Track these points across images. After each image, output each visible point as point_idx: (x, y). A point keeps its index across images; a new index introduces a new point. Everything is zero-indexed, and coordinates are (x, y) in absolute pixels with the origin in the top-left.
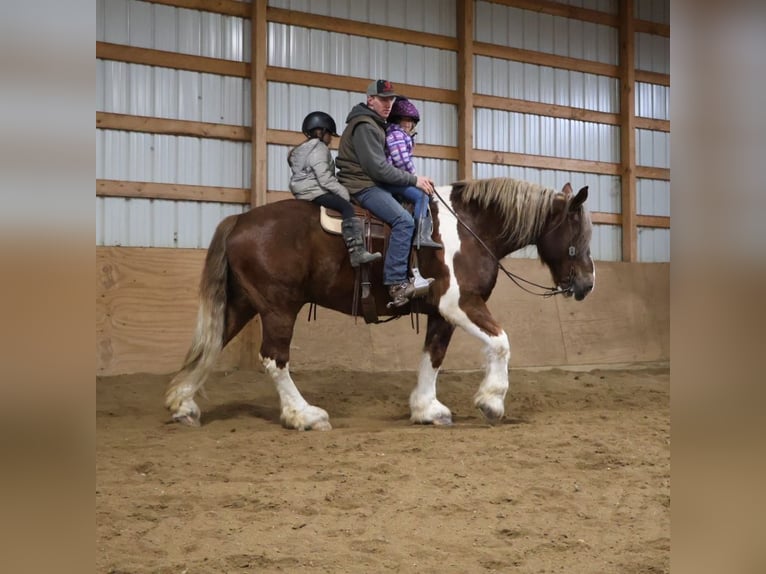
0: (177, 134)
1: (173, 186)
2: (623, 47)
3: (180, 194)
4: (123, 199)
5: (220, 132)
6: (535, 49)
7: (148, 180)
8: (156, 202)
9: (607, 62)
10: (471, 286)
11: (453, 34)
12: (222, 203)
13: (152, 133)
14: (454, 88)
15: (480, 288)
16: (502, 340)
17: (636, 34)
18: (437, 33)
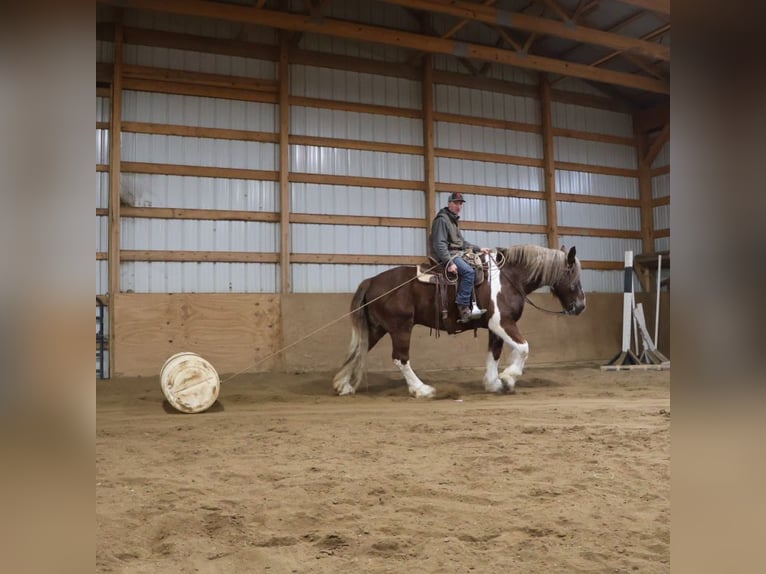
0: (230, 220)
1: (229, 253)
2: (546, 147)
3: (232, 257)
4: (196, 263)
5: (259, 217)
6: (481, 151)
7: (211, 250)
8: (218, 264)
9: (535, 157)
10: (507, 313)
11: (422, 144)
12: (261, 263)
13: (215, 220)
14: (423, 179)
15: (512, 314)
16: (525, 347)
17: (554, 138)
18: (409, 143)
